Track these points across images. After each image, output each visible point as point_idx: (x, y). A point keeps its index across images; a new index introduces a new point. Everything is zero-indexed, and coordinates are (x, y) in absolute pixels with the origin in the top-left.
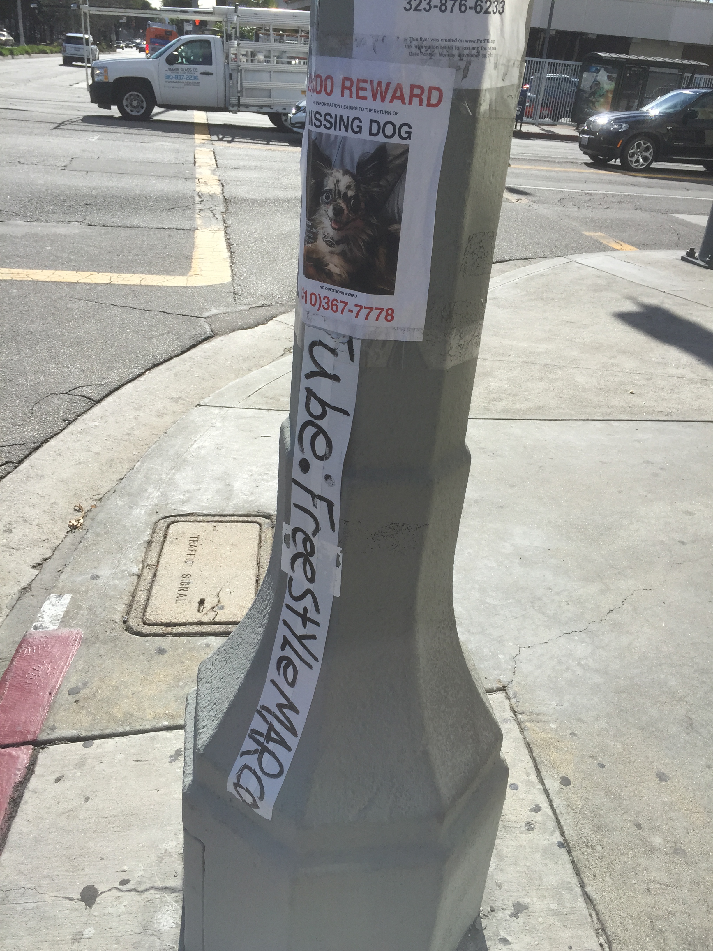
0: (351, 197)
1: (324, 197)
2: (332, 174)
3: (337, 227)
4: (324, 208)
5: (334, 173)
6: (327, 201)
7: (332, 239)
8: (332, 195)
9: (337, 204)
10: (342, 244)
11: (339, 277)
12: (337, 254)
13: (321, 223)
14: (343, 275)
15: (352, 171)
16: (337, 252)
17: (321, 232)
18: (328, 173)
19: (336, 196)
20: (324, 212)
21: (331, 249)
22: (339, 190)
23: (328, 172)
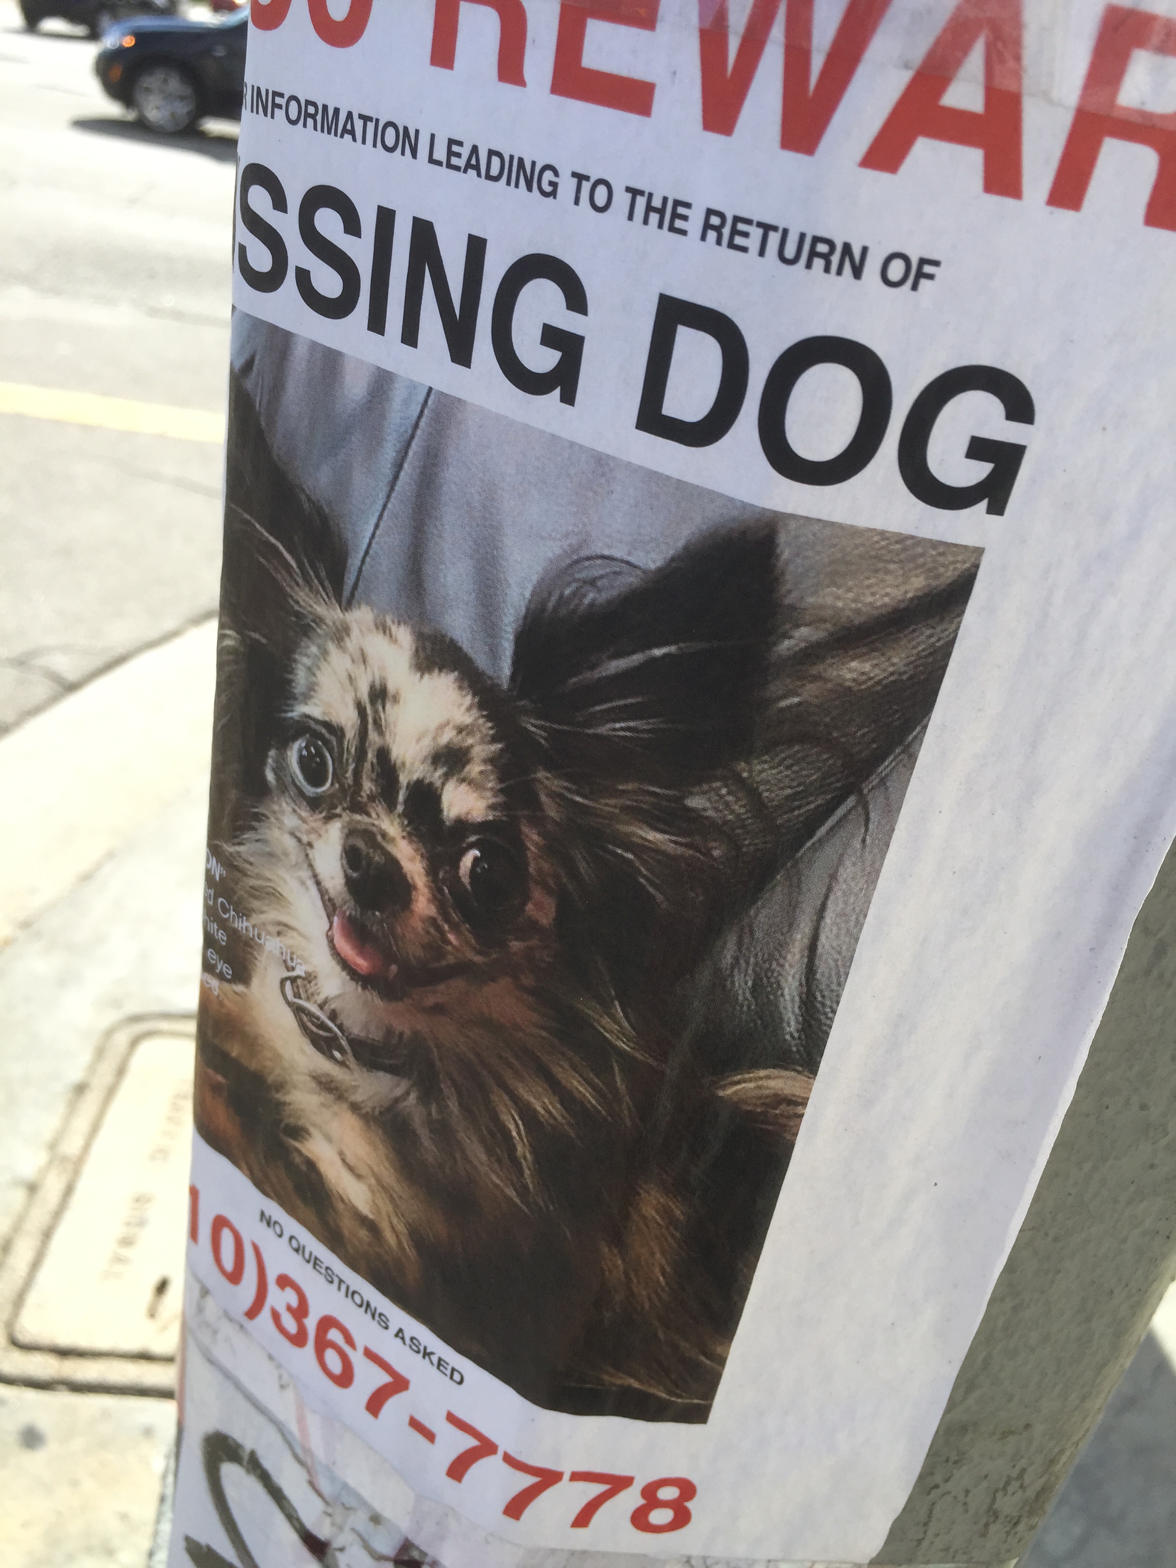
0: (462, 826)
1: (293, 755)
2: (341, 634)
3: (362, 963)
4: (290, 821)
5: (355, 632)
6: (310, 790)
7: (333, 1016)
8: (338, 760)
9: (370, 836)
10: (392, 1070)
11: (363, 1233)
12: (355, 1108)
13: (274, 896)
14: (390, 1238)
15: (481, 661)
16: (358, 1097)
17: (271, 945)
18: (319, 620)
19: (368, 786)
20: (290, 843)
21: (323, 1065)
22: (383, 754)
23: (320, 609)
